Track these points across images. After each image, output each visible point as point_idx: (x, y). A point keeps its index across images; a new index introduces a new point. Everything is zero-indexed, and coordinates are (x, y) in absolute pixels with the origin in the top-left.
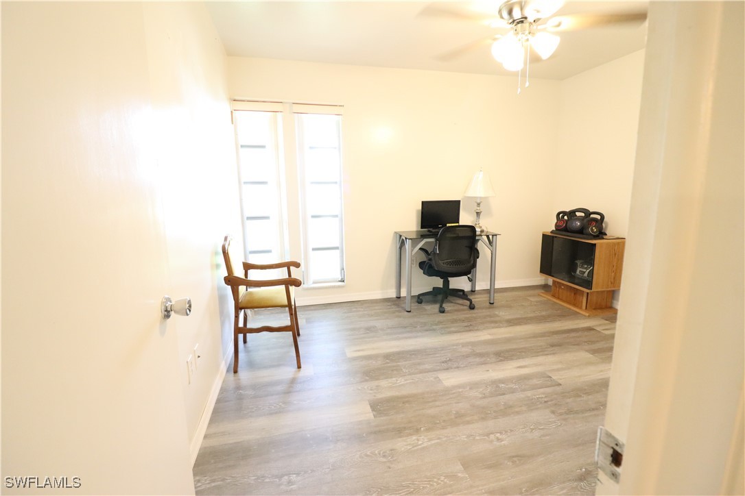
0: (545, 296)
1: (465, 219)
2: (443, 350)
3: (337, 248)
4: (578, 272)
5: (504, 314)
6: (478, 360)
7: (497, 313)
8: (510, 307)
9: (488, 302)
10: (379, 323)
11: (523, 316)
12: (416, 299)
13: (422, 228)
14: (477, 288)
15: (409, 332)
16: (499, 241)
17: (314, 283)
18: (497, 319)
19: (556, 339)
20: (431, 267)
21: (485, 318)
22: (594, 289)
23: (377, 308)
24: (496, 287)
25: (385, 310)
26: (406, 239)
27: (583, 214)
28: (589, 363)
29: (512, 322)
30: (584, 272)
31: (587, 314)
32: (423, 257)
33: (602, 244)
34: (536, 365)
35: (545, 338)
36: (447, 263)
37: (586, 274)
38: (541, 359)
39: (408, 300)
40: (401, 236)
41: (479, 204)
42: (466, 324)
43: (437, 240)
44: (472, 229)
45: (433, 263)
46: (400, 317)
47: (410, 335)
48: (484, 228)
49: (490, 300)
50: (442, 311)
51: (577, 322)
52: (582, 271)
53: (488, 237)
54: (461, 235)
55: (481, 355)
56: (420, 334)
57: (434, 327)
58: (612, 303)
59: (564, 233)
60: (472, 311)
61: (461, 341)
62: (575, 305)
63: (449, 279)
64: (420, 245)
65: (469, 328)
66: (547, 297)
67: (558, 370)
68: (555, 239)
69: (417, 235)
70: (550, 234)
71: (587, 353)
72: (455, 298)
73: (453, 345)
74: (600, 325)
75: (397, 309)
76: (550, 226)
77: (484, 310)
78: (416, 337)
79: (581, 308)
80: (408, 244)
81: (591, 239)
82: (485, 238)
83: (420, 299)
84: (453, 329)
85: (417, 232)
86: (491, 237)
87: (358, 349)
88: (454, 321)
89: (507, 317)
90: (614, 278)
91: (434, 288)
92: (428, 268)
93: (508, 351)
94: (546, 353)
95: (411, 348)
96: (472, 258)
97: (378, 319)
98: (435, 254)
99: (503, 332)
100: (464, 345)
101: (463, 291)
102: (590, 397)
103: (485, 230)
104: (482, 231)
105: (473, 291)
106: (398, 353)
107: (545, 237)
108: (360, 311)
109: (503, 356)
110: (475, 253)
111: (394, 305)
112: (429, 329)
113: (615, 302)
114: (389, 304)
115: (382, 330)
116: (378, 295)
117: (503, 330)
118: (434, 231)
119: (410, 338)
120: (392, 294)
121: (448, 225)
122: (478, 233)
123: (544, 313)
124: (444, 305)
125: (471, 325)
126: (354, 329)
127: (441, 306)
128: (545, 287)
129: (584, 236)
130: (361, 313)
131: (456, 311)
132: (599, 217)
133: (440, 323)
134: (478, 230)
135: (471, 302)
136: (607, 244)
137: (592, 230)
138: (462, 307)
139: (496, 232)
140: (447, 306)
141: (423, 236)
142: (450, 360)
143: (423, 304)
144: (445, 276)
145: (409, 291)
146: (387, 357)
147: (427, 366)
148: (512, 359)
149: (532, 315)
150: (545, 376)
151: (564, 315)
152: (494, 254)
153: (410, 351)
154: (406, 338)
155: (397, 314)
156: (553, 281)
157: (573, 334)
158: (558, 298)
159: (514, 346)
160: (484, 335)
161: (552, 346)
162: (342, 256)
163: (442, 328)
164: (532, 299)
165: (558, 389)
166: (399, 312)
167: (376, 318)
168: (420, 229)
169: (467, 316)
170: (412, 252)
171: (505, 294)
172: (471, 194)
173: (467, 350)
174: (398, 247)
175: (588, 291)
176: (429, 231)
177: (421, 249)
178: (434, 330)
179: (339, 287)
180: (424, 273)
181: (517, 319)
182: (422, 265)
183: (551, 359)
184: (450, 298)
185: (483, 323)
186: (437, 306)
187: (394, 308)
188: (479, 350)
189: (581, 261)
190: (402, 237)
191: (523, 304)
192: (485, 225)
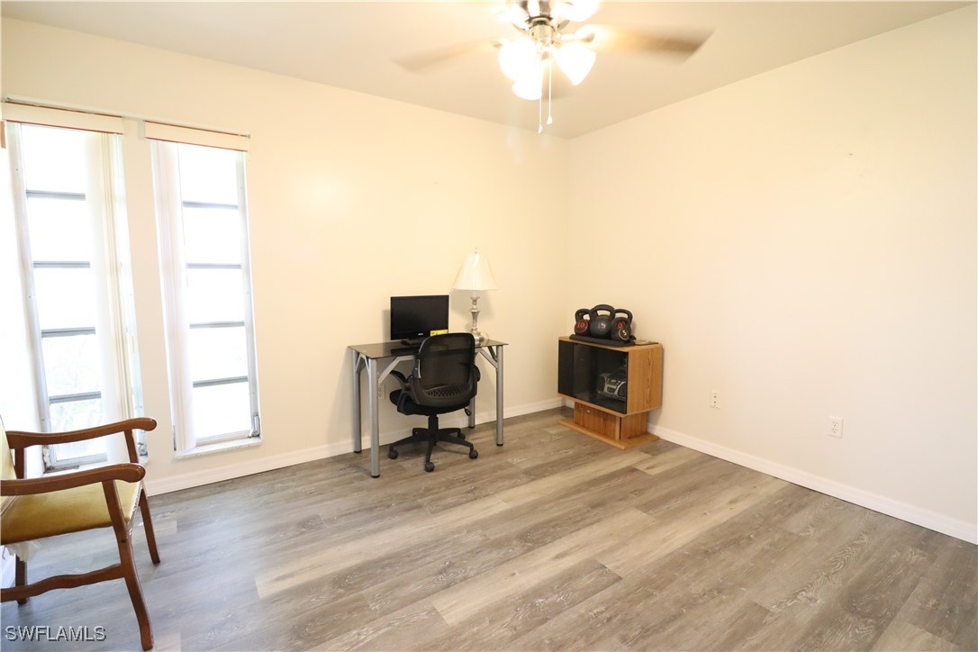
0: (565, 424)
1: (457, 323)
2: (436, 547)
3: (243, 379)
4: (606, 390)
5: (520, 461)
6: (495, 555)
7: (510, 460)
8: (525, 447)
9: (495, 442)
10: (323, 509)
11: (547, 461)
12: (385, 453)
13: (392, 339)
14: (478, 422)
15: (377, 518)
16: (507, 354)
17: (199, 445)
18: (512, 471)
19: (594, 494)
20: (409, 400)
21: (495, 472)
22: (629, 413)
23: (320, 476)
24: (504, 417)
25: (335, 480)
26: (367, 358)
27: (608, 313)
28: (647, 529)
29: (535, 474)
30: (614, 390)
31: (623, 448)
32: (396, 385)
33: (634, 351)
34: (579, 547)
35: (581, 495)
36: (434, 393)
37: (616, 393)
38: (583, 535)
39: (374, 455)
40: (358, 354)
41: (475, 301)
42: (468, 487)
43: (417, 358)
44: (468, 337)
45: (413, 395)
46: (359, 489)
47: (379, 524)
48: (483, 335)
49: (497, 439)
50: (430, 468)
51: (614, 460)
52: (610, 387)
53: (490, 348)
54: (452, 348)
55: (499, 544)
56: (397, 519)
57: (420, 501)
58: (647, 427)
59: (587, 339)
60: (475, 462)
61: (464, 522)
62: (605, 435)
63: (438, 416)
64: (392, 367)
65: (475, 495)
66: (568, 425)
67: (612, 550)
68: (575, 347)
69: (386, 350)
70: (569, 340)
71: (639, 512)
72: (448, 443)
73: (453, 533)
74: (641, 462)
75: (356, 474)
76: (568, 329)
77: (491, 459)
78: (390, 527)
79: (614, 439)
80: (371, 367)
81: (622, 346)
82: (486, 349)
83: (393, 451)
84: (450, 500)
85: (386, 345)
86: (494, 348)
87: (281, 574)
88: (450, 485)
89: (524, 467)
90: (650, 396)
91: (415, 430)
92: (404, 400)
93: (535, 528)
94: (588, 521)
95: (382, 552)
96: (470, 382)
97: (322, 501)
98: (415, 379)
99: (524, 494)
100: (470, 528)
101: (458, 430)
102: (665, 593)
103: (485, 337)
104: (481, 340)
105: (471, 427)
106: (360, 569)
107: (563, 345)
108: (288, 487)
109: (532, 539)
110: (473, 374)
111: (350, 466)
112: (411, 506)
113: (650, 425)
114: (343, 466)
115: (331, 521)
116: (322, 452)
117: (522, 490)
118: (410, 342)
119: (380, 530)
120: (347, 447)
121: (434, 333)
122: (477, 343)
123: (571, 452)
124: (432, 456)
125: (476, 488)
126: (275, 530)
127: (428, 461)
128: (563, 410)
129: (612, 342)
130: (290, 491)
131: (451, 464)
132: (626, 316)
133: (428, 490)
134: (476, 337)
135: (472, 449)
136: (640, 351)
137: (622, 334)
138: (458, 457)
139: (503, 341)
140: (437, 459)
141: (394, 352)
142: (451, 565)
143: (399, 459)
144: (432, 412)
145: (375, 437)
146: (341, 581)
147: (413, 588)
148: (545, 544)
149: (555, 457)
150: (595, 566)
151: (596, 453)
152: (500, 373)
153: (382, 559)
154: (374, 532)
155: (356, 484)
156: (576, 403)
157: (614, 482)
158: (583, 426)
159: (543, 518)
160: (497, 504)
161: (594, 506)
162: (253, 393)
163: (432, 500)
164: (553, 431)
165: (618, 587)
166: (361, 479)
167: (319, 497)
168: (389, 340)
169: (468, 471)
170: (378, 378)
171: (517, 427)
172: (464, 285)
173: (475, 537)
174: (355, 370)
175: (622, 416)
176: (404, 343)
177: (393, 372)
178: (419, 507)
179: (249, 447)
180: (399, 411)
181: (538, 467)
182: (395, 397)
183: (597, 531)
184: (440, 444)
185: (494, 481)
186: (421, 460)
187: (353, 474)
188: (495, 534)
189: (608, 375)
190: (361, 355)
191: (542, 440)
192: (485, 330)
